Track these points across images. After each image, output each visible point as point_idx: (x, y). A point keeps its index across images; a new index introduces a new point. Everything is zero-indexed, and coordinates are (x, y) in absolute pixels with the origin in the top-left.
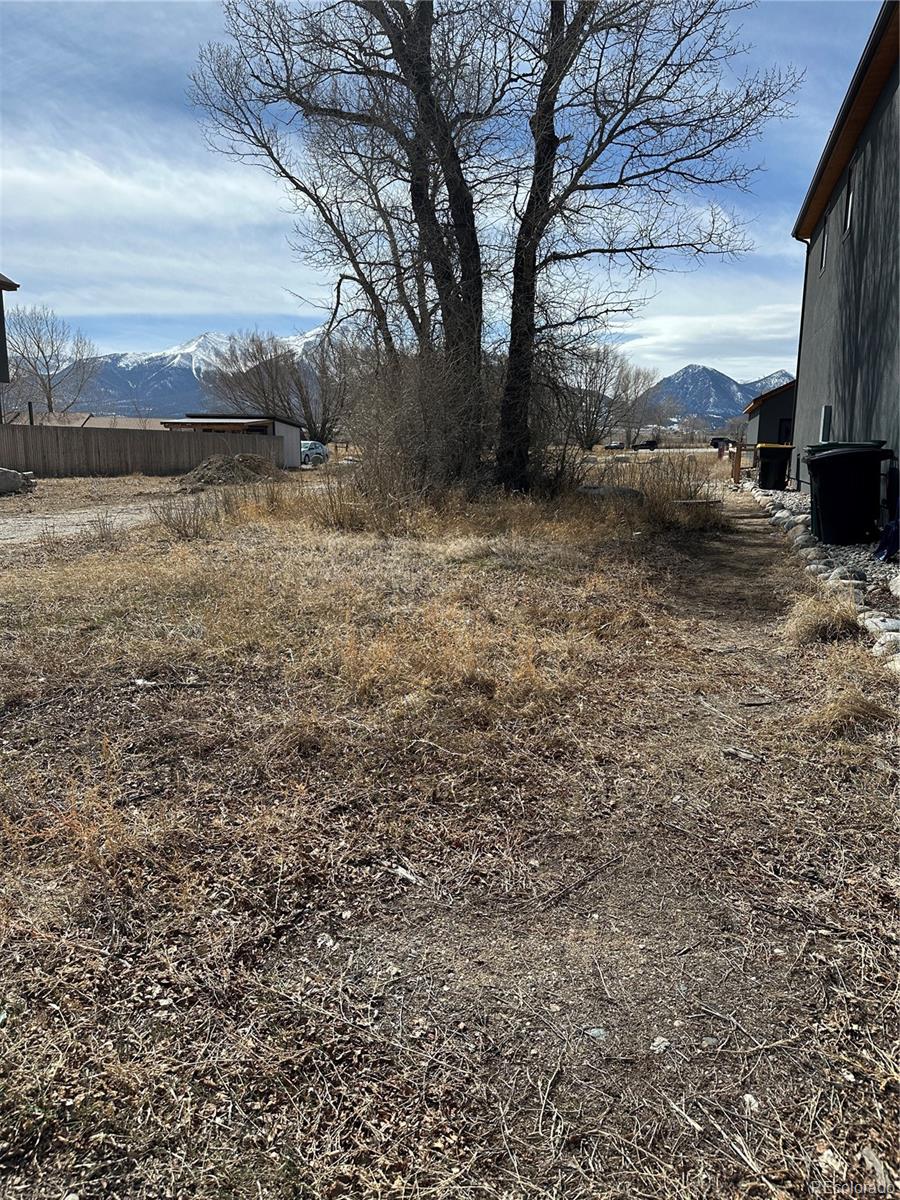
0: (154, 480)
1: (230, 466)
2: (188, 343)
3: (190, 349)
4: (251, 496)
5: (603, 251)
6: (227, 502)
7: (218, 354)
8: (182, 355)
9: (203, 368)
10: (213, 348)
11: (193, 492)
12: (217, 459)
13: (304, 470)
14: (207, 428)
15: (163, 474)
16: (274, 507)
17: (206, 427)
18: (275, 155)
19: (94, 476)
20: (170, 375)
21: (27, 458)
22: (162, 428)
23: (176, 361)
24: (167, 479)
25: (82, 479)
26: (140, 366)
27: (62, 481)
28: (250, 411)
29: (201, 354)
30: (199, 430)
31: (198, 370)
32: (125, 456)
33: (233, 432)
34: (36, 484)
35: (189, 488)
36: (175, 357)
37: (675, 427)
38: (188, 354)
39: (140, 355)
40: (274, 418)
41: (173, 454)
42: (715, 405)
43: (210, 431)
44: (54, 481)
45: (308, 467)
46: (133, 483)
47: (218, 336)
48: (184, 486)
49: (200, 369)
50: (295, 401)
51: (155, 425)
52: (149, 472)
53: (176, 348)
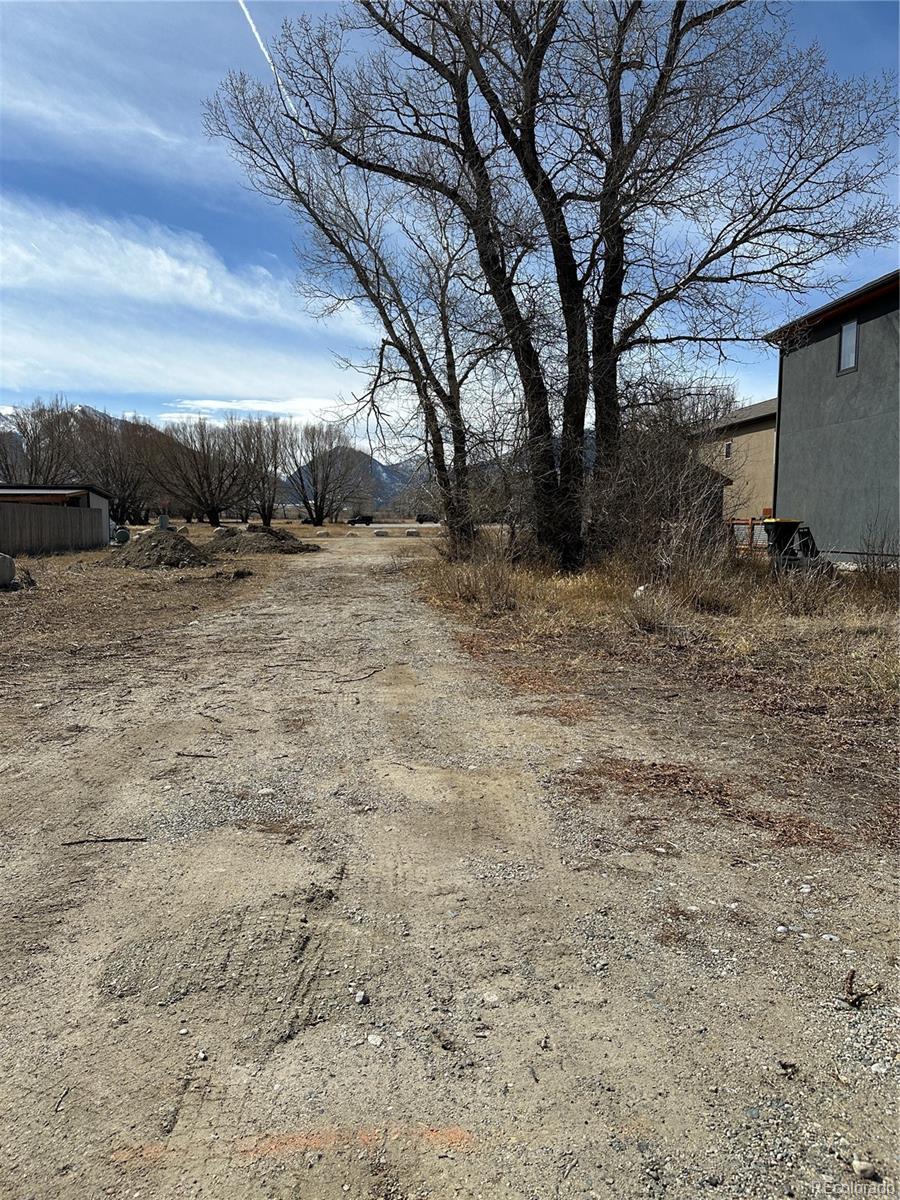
40: (89, 489)
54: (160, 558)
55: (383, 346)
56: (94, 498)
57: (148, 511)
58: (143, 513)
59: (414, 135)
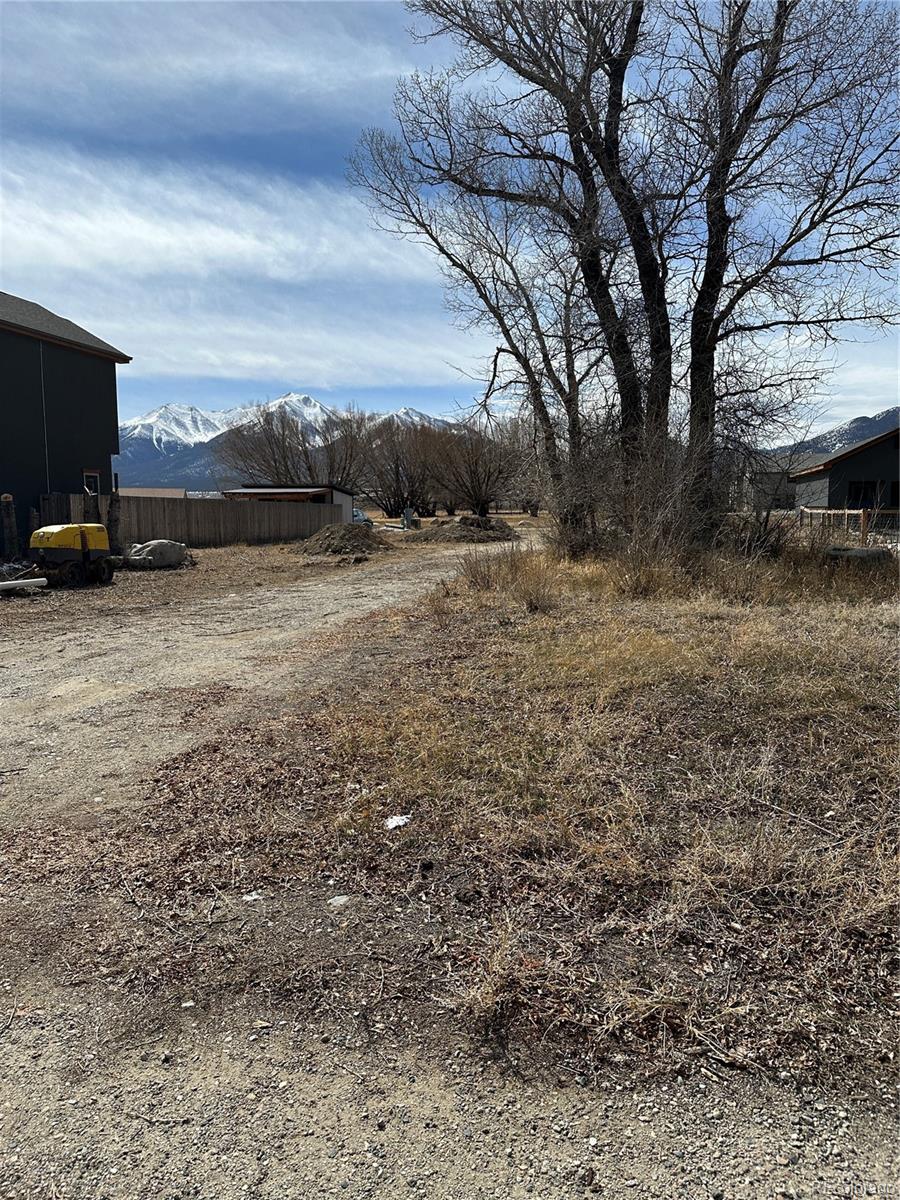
2: (149, 414)
3: (150, 421)
5: (789, 323)
7: (179, 424)
8: (142, 425)
9: (165, 438)
10: (174, 418)
17: (261, 497)
20: (131, 445)
23: (136, 431)
29: (161, 425)
31: (159, 440)
36: (135, 428)
38: (149, 424)
47: (180, 407)
49: (161, 440)
53: (136, 419)
54: (329, 546)
55: (498, 354)
56: (336, 494)
57: (435, 503)
58: (431, 506)
59: (525, 157)
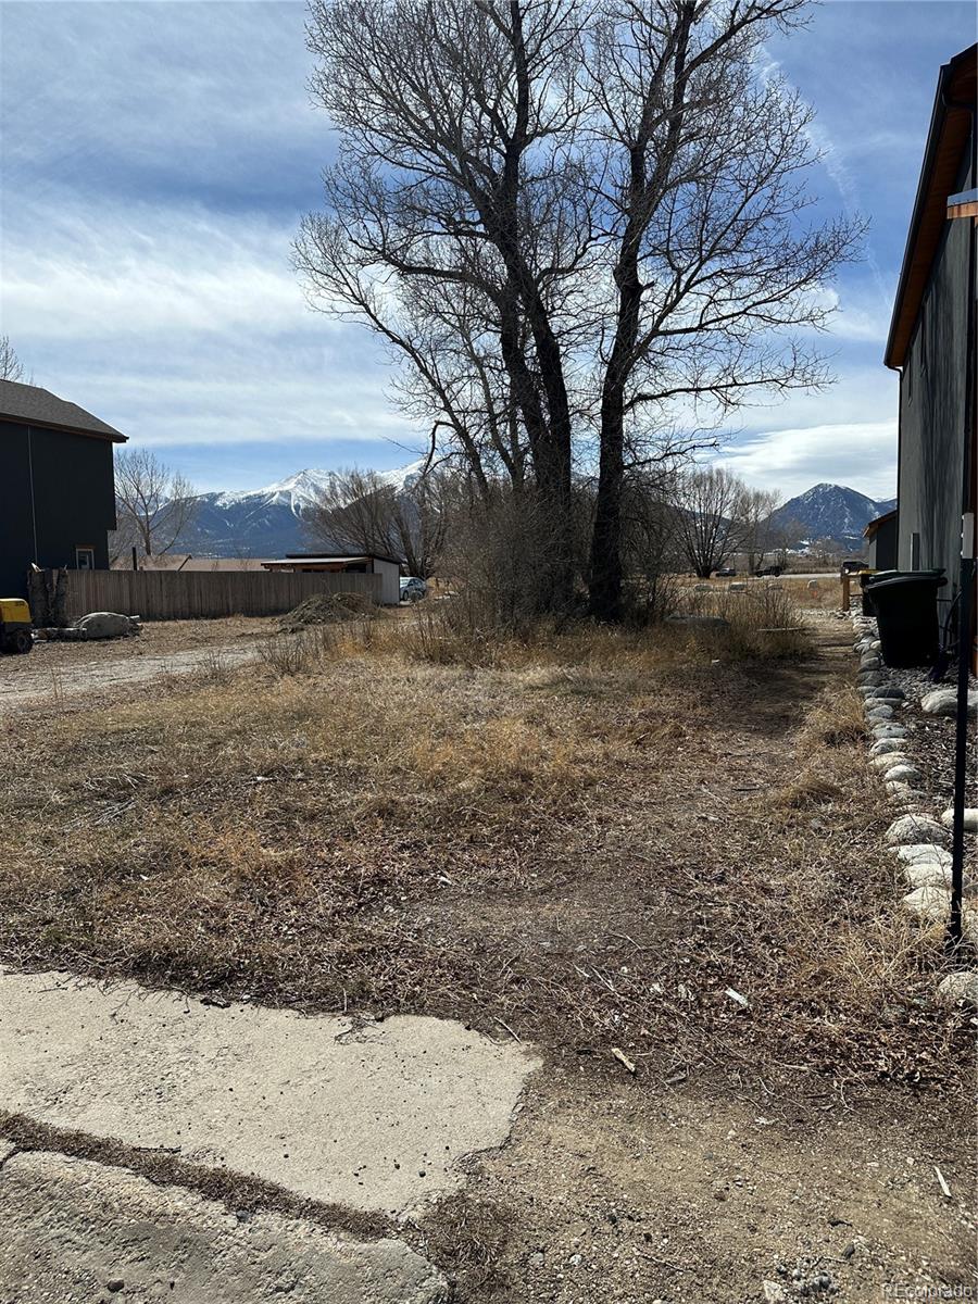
0: (255, 621)
1: (328, 605)
2: (288, 480)
3: (289, 486)
4: (348, 633)
5: (687, 390)
6: (326, 639)
7: (318, 491)
8: (281, 492)
9: (302, 506)
10: (312, 484)
11: (293, 631)
12: (316, 599)
13: (402, 606)
14: (307, 568)
15: (263, 616)
16: (370, 644)
17: (305, 567)
18: (372, 311)
19: (197, 618)
20: (269, 514)
21: (131, 602)
22: (263, 569)
23: (274, 499)
24: (268, 620)
25: (185, 622)
26: (238, 505)
27: (166, 624)
28: (350, 549)
29: (300, 491)
30: (299, 570)
31: (297, 507)
32: (227, 598)
33: (333, 571)
34: (142, 627)
35: (289, 628)
36: (273, 495)
37: (806, 550)
38: (287, 491)
39: (237, 494)
40: (373, 556)
41: (273, 596)
42: (851, 526)
43: (309, 571)
44: (159, 624)
45: (407, 603)
46: (236, 624)
47: (318, 473)
48: (284, 626)
49: (299, 506)
50: (394, 535)
51: (256, 565)
52: (251, 613)
53: (275, 485)
55: (436, 427)
